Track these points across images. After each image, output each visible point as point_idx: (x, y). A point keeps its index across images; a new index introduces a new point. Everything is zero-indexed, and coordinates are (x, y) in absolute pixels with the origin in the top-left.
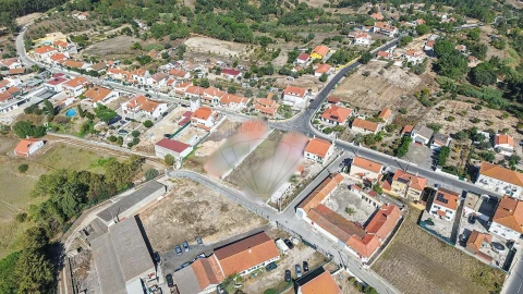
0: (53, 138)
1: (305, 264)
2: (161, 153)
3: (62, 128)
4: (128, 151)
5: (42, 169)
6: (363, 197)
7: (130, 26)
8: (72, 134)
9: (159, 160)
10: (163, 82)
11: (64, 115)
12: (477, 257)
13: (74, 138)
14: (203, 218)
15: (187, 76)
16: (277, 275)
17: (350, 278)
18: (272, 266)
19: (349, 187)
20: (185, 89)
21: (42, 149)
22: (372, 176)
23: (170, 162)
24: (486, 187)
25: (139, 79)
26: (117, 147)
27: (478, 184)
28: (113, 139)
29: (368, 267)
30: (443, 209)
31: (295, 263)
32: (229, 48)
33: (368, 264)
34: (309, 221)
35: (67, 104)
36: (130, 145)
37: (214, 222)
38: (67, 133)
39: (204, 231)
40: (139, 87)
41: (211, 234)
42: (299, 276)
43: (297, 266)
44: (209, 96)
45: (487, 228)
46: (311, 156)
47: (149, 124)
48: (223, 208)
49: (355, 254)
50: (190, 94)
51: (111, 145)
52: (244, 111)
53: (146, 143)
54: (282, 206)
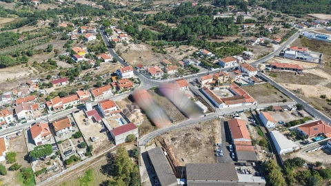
2: (121, 138)
4: (90, 159)
6: (220, 89)
14: (200, 139)
16: (251, 128)
19: (212, 89)
20: (61, 102)
24: (228, 67)
25: (5, 119)
34: (227, 106)
37: (206, 136)
39: (211, 142)
40: (12, 125)
41: (215, 139)
42: (255, 122)
43: (249, 120)
44: (84, 97)
45: (248, 76)
46: (183, 89)
48: (198, 129)
49: (250, 104)
50: (68, 104)
51: (72, 167)
52: (115, 93)
53: (99, 144)
54: (210, 110)
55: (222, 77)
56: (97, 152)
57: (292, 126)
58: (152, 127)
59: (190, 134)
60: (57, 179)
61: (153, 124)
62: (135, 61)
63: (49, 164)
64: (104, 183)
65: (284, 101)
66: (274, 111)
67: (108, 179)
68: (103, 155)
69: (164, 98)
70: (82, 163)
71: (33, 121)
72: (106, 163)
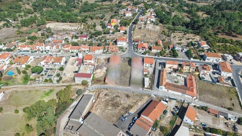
0: (7, 89)
1: (176, 107)
2: (79, 80)
3: (10, 82)
4: (57, 84)
5: (12, 107)
6: (177, 75)
7: (5, 22)
8: (18, 84)
9: (78, 85)
10: (54, 47)
11: (7, 75)
12: (225, 85)
13: (21, 86)
14: (122, 103)
15: (63, 42)
16: (169, 114)
17: (195, 106)
18: (165, 112)
19: (170, 73)
20: (69, 48)
21: (4, 96)
22: (176, 67)
23: (84, 84)
24: (209, 61)
25: (40, 48)
26: (51, 84)
27: (206, 61)
28: (46, 81)
29: (198, 100)
30: (206, 72)
31: (172, 108)
32: (70, 25)
33: (197, 98)
34: (166, 90)
35: (4, 69)
36: (58, 81)
37: (128, 103)
38: (15, 84)
39: (127, 108)
40: (42, 52)
41: (131, 108)
42: (178, 112)
43: (174, 108)
44: (83, 49)
45: (220, 75)
46: (147, 65)
47: (62, 69)
48: (128, 96)
49: (190, 97)
50: (73, 50)
51: (47, 84)
52: (104, 53)
53: (67, 78)
54: (151, 88)
55: (188, 67)
56: (63, 82)
57: (210, 132)
58: (102, 82)
59: (119, 97)
60: (37, 87)
61: (105, 80)
62: (139, 36)
63: (39, 77)
66: (209, 112)
68: (65, 86)
70: (53, 85)
71: (51, 53)
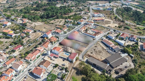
48: (96, 47)
50: (37, 55)
53: (68, 66)
54: (94, 39)
59: (95, 49)
61: (80, 51)
62: (44, 29)
64: (82, 78)
65: (109, 30)
67: (82, 76)
69: (73, 40)
71: (27, 69)
72: (76, 71)
